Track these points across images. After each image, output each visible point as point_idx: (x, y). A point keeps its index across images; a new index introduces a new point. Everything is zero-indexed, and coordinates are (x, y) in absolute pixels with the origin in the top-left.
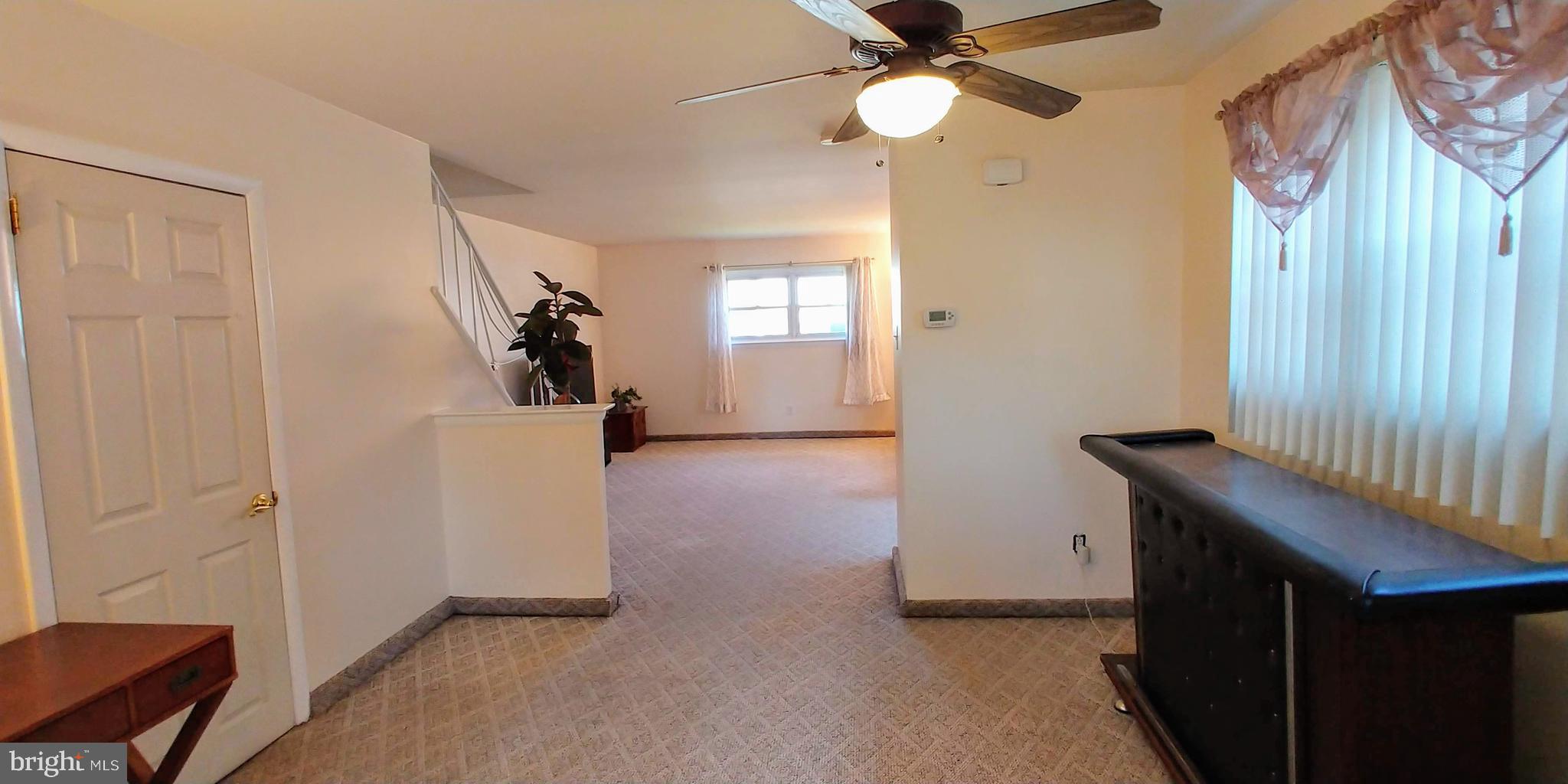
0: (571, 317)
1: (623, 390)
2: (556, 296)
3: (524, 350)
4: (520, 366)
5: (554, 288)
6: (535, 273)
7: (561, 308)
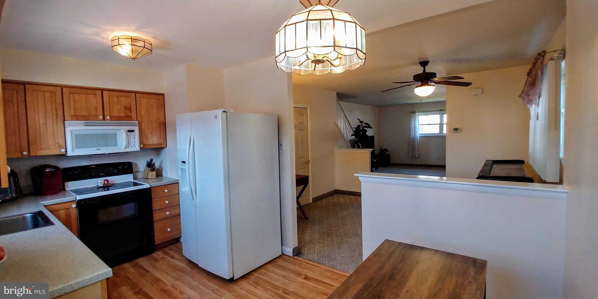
0: (365, 129)
1: (384, 148)
2: (362, 124)
3: (354, 136)
4: (354, 140)
5: (361, 122)
6: (357, 119)
7: (363, 127)
